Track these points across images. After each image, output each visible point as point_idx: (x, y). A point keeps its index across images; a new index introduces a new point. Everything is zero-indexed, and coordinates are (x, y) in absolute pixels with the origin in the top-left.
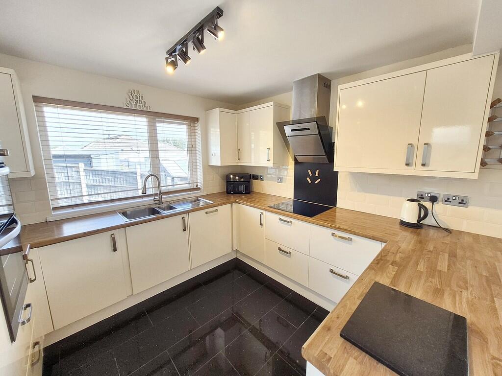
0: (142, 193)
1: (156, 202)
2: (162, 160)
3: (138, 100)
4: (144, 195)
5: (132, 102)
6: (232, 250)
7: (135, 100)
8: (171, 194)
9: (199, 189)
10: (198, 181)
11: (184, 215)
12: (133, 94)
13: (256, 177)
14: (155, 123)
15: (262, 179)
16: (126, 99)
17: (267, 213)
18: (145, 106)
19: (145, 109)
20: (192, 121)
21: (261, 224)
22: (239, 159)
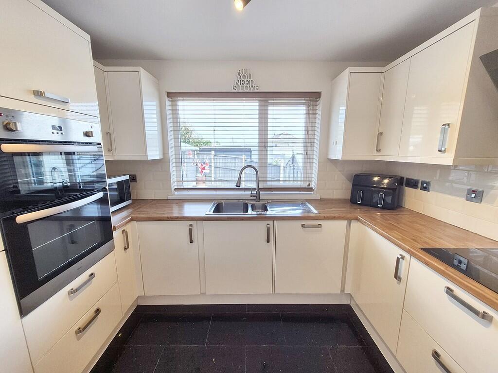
0: (236, 186)
1: (253, 198)
2: (298, 154)
3: (246, 80)
4: (238, 187)
5: (239, 84)
6: (342, 291)
7: (243, 81)
8: (276, 191)
9: (311, 189)
10: (313, 179)
11: (271, 222)
12: (241, 74)
13: (413, 184)
14: (267, 105)
15: (425, 189)
16: (235, 81)
17: (413, 260)
18: (252, 86)
19: (252, 90)
20: (312, 98)
21: (397, 276)
22: (378, 150)
